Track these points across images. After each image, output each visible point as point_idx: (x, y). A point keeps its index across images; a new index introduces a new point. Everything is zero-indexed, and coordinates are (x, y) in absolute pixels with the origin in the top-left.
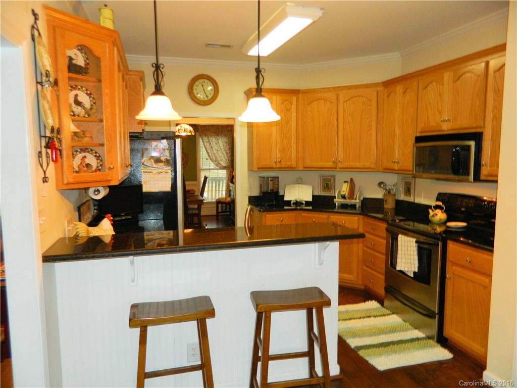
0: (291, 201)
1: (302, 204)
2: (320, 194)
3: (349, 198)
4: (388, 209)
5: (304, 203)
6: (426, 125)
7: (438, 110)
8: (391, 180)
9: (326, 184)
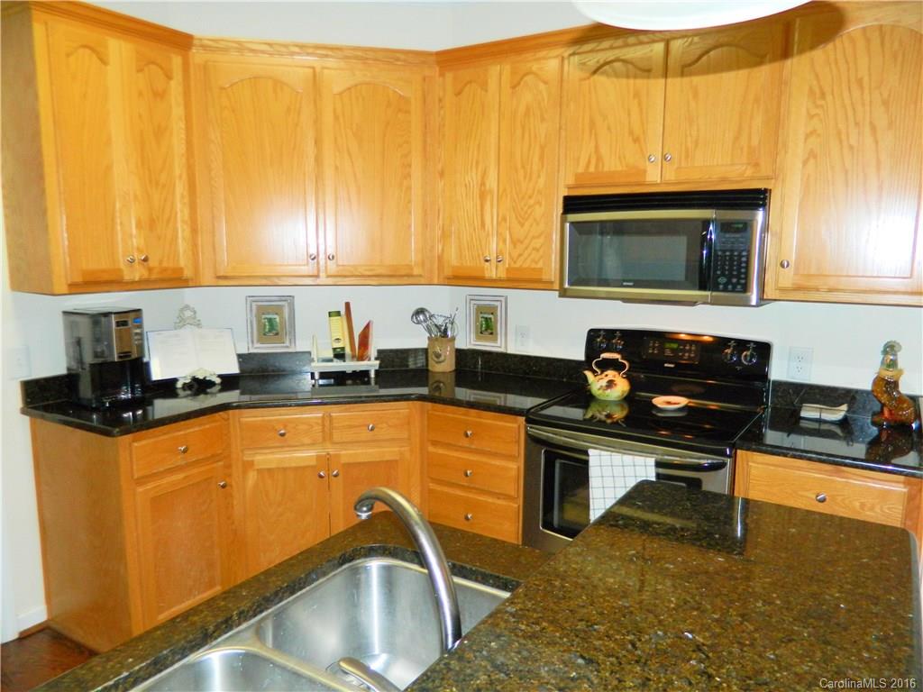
0: (174, 381)
1: (212, 384)
2: (252, 351)
3: (353, 357)
4: (444, 373)
5: (218, 381)
6: (592, 169)
7: (631, 132)
8: (447, 303)
9: (270, 320)
